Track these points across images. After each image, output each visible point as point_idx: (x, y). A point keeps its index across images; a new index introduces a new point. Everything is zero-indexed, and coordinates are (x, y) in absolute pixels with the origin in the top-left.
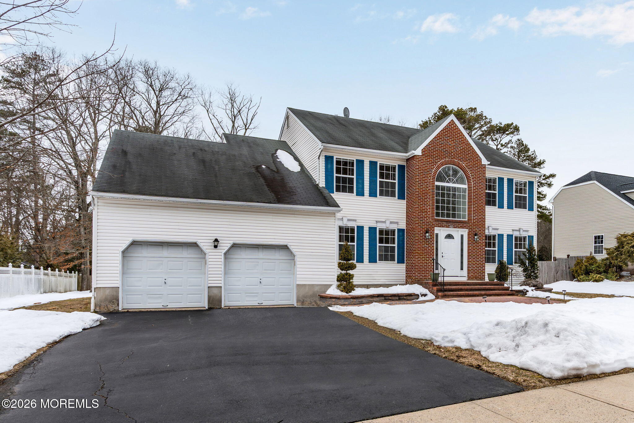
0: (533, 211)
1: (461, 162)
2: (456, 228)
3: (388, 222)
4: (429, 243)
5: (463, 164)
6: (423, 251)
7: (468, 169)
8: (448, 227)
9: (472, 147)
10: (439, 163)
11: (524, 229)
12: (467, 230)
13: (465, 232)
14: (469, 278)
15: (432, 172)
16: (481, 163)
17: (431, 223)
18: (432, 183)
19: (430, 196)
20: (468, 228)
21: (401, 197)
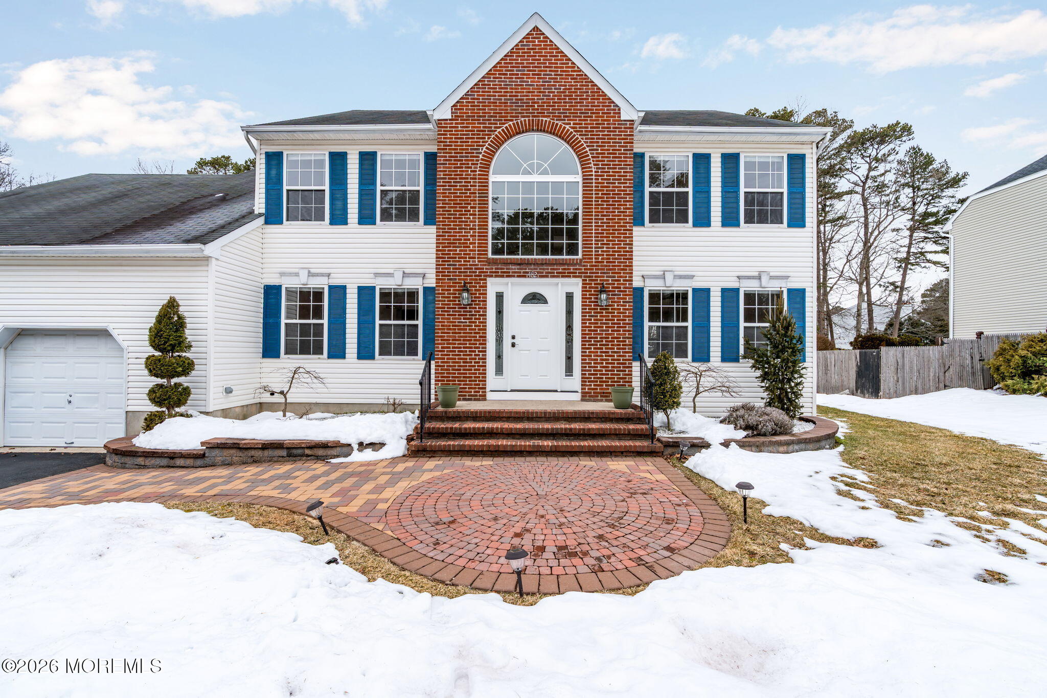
0: (804, 226)
1: (560, 123)
2: (547, 277)
3: (398, 275)
4: (472, 315)
5: (567, 127)
6: (456, 333)
7: (580, 135)
8: (525, 276)
9: (592, 82)
10: (498, 130)
11: (772, 274)
12: (579, 281)
13: (575, 286)
14: (586, 397)
15: (481, 153)
16: (620, 117)
17: (476, 269)
18: (479, 179)
19: (475, 208)
20: (580, 277)
21: (429, 221)
